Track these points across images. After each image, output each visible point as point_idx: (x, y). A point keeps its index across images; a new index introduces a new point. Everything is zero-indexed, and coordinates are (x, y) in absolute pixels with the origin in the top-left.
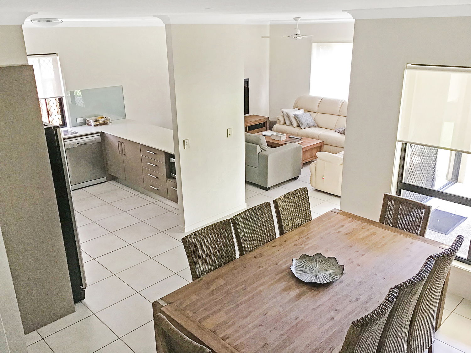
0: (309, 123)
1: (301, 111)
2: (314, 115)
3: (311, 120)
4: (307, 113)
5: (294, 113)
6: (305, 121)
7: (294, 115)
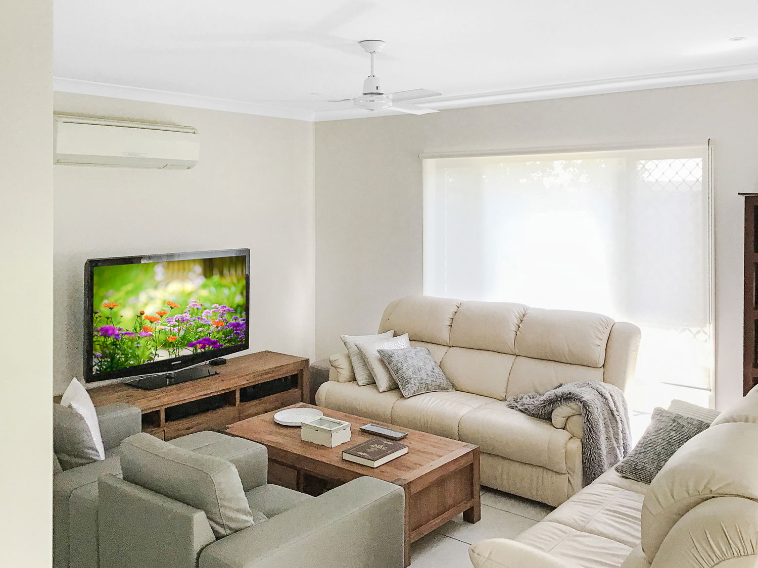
0: (425, 377)
1: (402, 343)
2: (439, 352)
3: (431, 369)
4: (419, 348)
5: (379, 348)
6: (414, 373)
7: (380, 353)
